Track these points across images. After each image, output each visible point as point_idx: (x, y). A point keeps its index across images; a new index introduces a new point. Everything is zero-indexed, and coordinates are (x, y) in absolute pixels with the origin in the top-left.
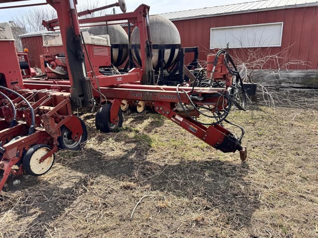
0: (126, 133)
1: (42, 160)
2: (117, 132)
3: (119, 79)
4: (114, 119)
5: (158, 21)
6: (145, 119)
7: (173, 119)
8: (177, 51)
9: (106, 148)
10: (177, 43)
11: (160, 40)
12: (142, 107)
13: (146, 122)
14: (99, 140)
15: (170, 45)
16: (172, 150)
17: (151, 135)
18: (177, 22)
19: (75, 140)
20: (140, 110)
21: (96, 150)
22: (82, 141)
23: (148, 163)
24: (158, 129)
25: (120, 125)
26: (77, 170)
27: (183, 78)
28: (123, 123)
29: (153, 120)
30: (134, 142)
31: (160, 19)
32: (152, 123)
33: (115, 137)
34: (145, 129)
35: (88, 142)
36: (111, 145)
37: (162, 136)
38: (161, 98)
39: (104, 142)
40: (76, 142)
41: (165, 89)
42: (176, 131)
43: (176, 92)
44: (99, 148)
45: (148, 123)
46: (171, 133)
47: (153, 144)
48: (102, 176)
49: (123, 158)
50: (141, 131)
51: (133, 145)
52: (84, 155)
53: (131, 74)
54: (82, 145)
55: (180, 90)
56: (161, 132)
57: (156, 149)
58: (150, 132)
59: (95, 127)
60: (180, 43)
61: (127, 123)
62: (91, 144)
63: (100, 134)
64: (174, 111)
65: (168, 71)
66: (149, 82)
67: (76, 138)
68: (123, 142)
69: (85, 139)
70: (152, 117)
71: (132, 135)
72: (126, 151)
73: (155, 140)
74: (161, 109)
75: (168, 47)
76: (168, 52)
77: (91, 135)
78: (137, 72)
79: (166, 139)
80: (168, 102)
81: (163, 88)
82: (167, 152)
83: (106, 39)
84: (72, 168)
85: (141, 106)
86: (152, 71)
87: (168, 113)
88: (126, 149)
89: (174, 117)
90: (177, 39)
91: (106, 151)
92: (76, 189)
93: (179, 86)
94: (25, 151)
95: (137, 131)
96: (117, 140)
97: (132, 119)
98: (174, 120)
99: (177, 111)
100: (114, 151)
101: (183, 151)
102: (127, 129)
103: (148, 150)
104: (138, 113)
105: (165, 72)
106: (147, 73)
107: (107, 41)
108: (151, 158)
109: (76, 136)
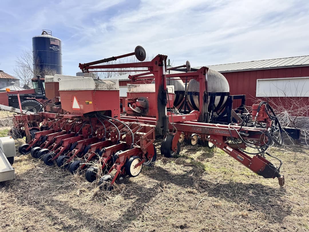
0: (184, 159)
1: (136, 167)
2: (177, 158)
3: (184, 118)
4: (174, 148)
5: (211, 74)
6: (198, 151)
7: (224, 149)
8: (226, 98)
9: (170, 168)
10: (226, 92)
11: (212, 89)
12: (196, 141)
13: (199, 153)
14: (164, 162)
15: (220, 93)
16: (223, 174)
17: (204, 163)
18: (225, 74)
19: (149, 159)
20: (194, 143)
21: (163, 168)
22: (153, 161)
23: (203, 180)
24: (210, 159)
25: (178, 153)
26: (153, 178)
27: (231, 120)
28: (180, 152)
29: (204, 152)
30: (192, 166)
31: (213, 73)
32: (203, 155)
33: (176, 161)
34: (198, 158)
35: (156, 162)
36: (173, 166)
37: (213, 164)
38: (216, 132)
39: (168, 164)
40: (149, 161)
41: (219, 126)
42: (225, 162)
43: (228, 129)
44: (165, 167)
45: (200, 154)
46: (221, 163)
47: (207, 169)
48: (171, 184)
49: (184, 175)
50: (195, 159)
51: (191, 168)
52: (155, 170)
53: (192, 115)
54: (153, 163)
55: (231, 127)
56: (212, 162)
57: (209, 172)
58: (202, 160)
59: (160, 153)
60: (228, 91)
61: (183, 152)
62: (158, 163)
63: (164, 158)
64: (226, 143)
65: (217, 113)
66: (204, 121)
67: (150, 158)
68: (182, 165)
69: (154, 160)
70: (204, 150)
71: (188, 161)
72: (186, 171)
73: (208, 167)
74: (215, 141)
75: (218, 94)
76: (218, 98)
77: (158, 158)
78: (196, 113)
79: (217, 167)
80: (221, 136)
81: (217, 126)
82: (219, 175)
83: (172, 89)
84: (150, 177)
85: (194, 140)
86: (207, 113)
87: (220, 144)
88: (185, 170)
89: (225, 147)
90: (226, 88)
91: (170, 170)
92: (156, 189)
93: (230, 125)
94: (128, 159)
95: (192, 159)
96: (178, 163)
97: (186, 150)
98: (226, 150)
99: (228, 144)
100: (176, 170)
101: (231, 176)
102: (184, 156)
103: (203, 172)
104: (192, 145)
105: (215, 114)
106: (203, 114)
107: (173, 90)
108: (205, 177)
109: (150, 156)
